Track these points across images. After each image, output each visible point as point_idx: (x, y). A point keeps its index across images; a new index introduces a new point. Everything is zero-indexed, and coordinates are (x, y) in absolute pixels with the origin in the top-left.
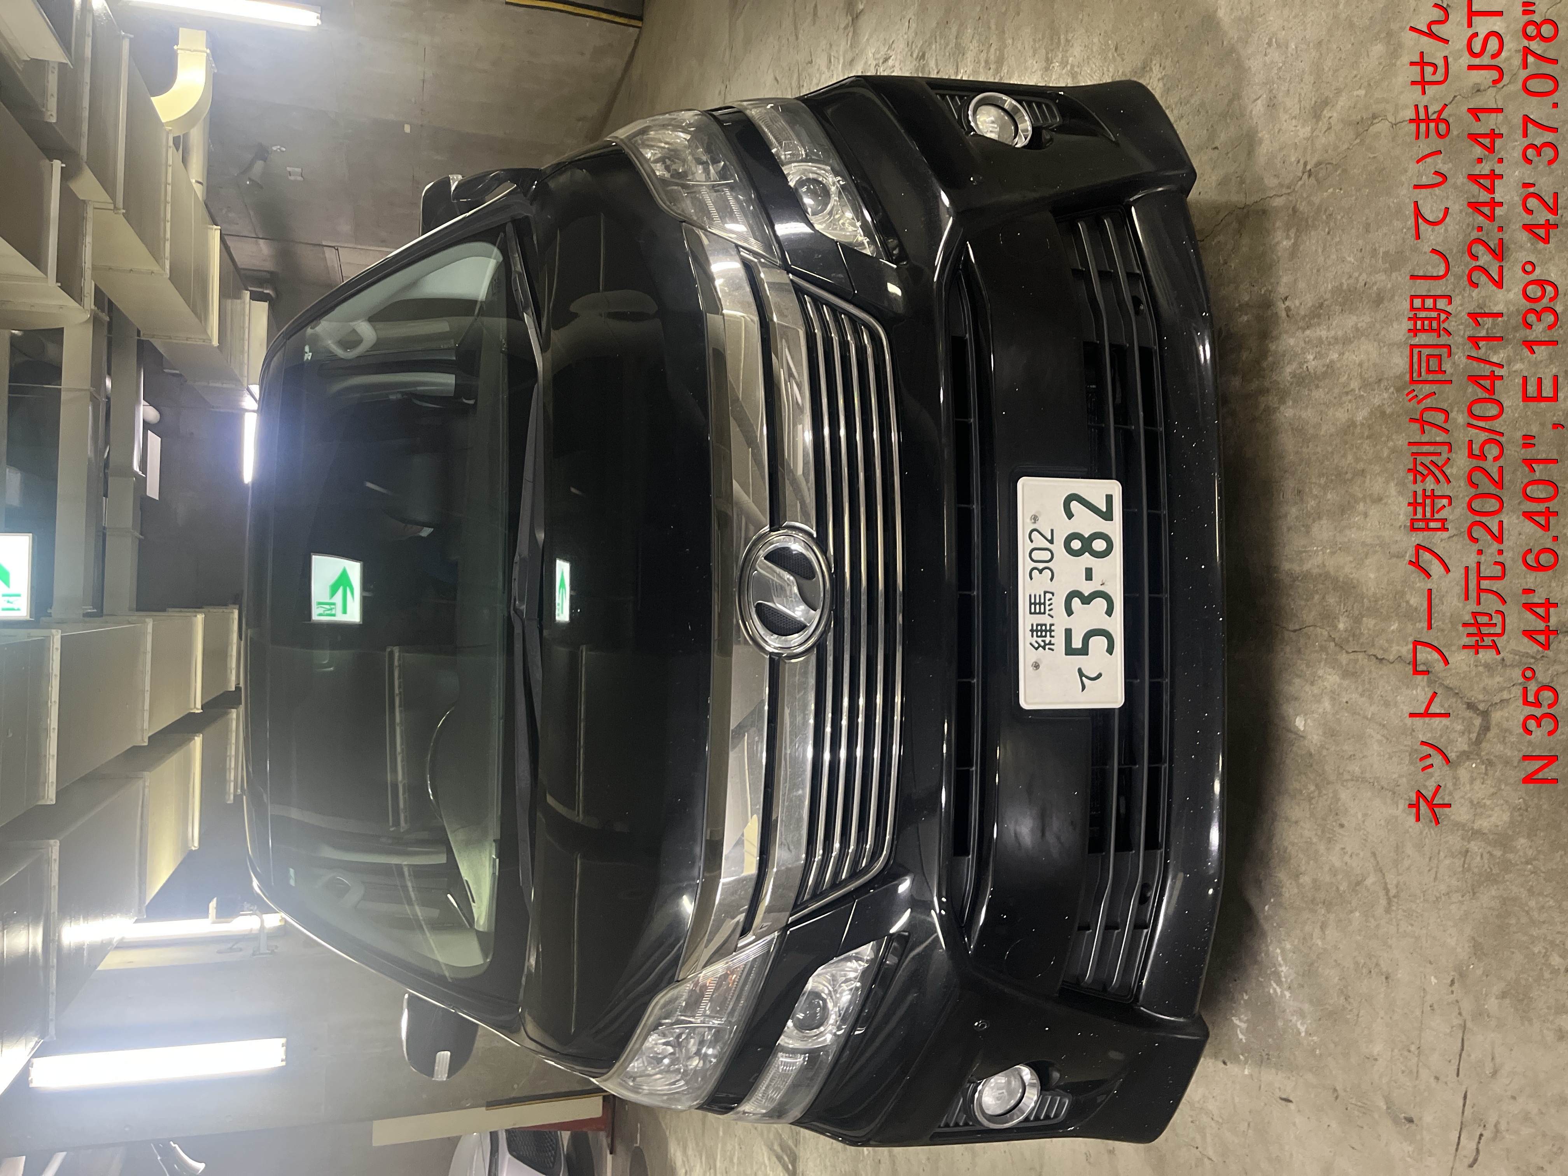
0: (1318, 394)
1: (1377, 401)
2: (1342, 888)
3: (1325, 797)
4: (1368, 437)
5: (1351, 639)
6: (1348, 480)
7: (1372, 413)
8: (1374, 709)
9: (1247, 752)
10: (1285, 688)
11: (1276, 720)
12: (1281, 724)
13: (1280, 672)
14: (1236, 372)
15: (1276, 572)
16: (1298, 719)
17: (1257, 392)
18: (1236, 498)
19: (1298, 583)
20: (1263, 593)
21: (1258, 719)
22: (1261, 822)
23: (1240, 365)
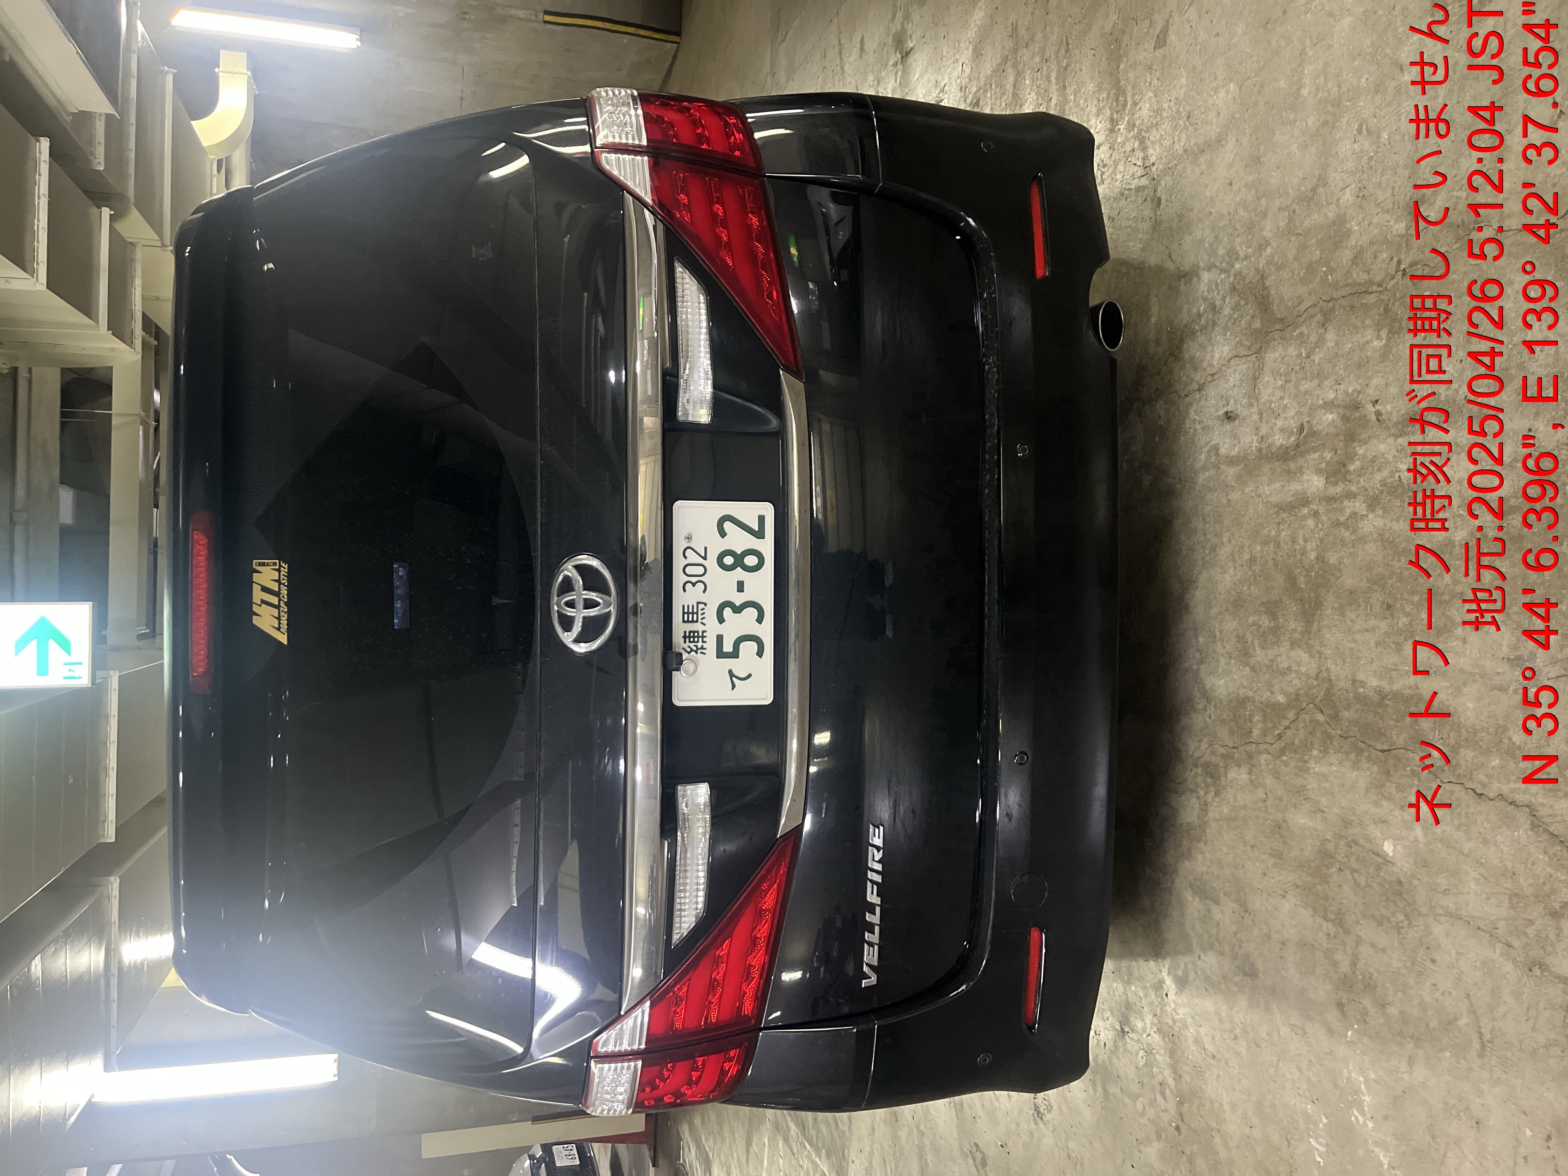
2: (1431, 1025)
3: (1416, 928)
9: (1328, 868)
10: (1373, 810)
11: (1362, 841)
12: (1368, 846)
13: (1367, 790)
14: (1319, 472)
15: (1362, 687)
16: (1386, 843)
17: (1342, 496)
18: (1318, 604)
19: (1387, 702)
20: (1348, 707)
21: (1341, 837)
22: (1344, 943)
23: (1323, 465)
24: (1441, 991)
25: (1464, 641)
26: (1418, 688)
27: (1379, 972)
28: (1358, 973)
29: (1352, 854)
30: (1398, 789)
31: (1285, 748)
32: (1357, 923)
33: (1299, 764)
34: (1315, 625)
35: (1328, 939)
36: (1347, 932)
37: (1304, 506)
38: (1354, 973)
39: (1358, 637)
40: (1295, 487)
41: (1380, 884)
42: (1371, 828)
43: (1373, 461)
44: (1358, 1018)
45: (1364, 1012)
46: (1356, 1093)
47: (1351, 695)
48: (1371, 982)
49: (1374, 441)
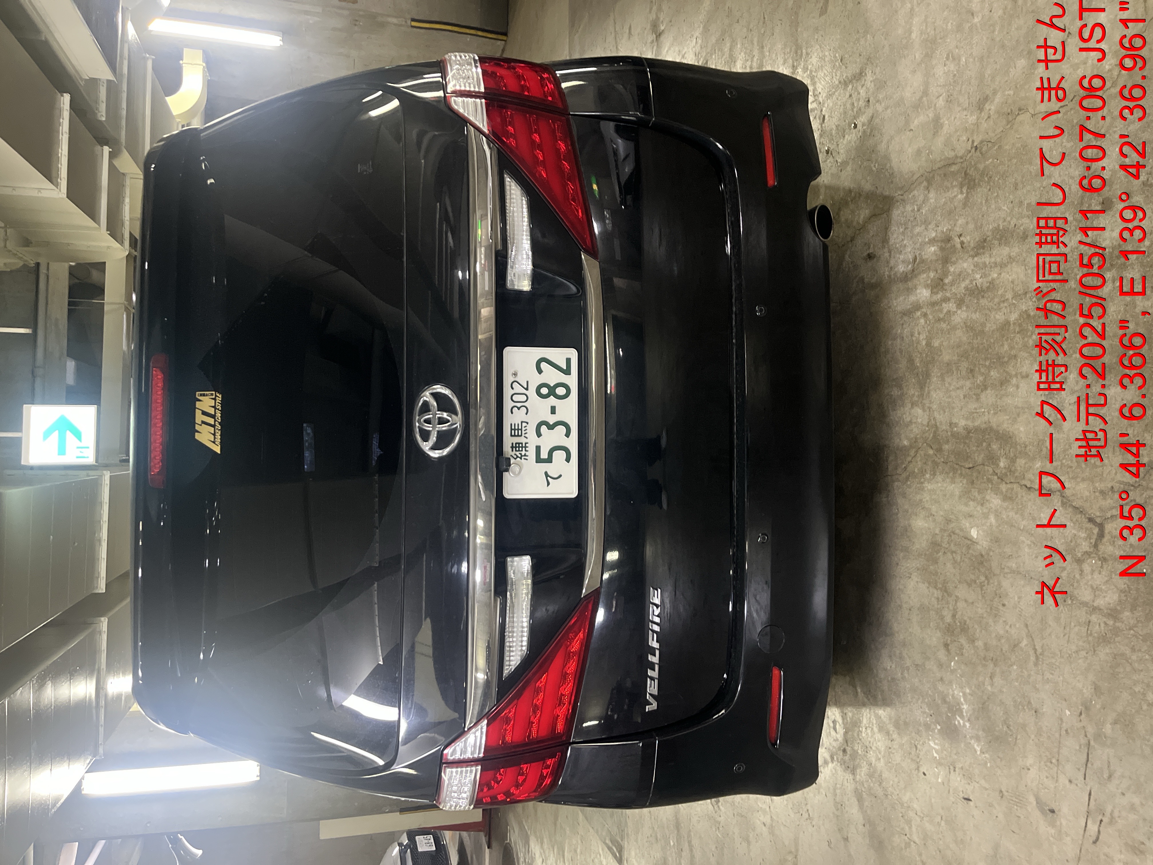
0: (983, 302)
1: (1024, 308)
2: (1004, 649)
3: (992, 585)
4: (1018, 332)
5: (1008, 474)
6: (1005, 362)
7: (1020, 315)
8: (1024, 523)
9: (937, 553)
10: (964, 509)
11: (957, 531)
12: (961, 534)
13: (960, 497)
14: (926, 286)
15: (956, 427)
16: (972, 530)
17: (941, 300)
18: (927, 375)
19: (971, 435)
20: (948, 442)
21: (945, 531)
22: (948, 603)
23: (929, 282)
24: (1009, 624)
25: (1018, 387)
26: (990, 422)
27: (970, 618)
28: (957, 622)
29: (952, 541)
30: (979, 493)
31: (909, 475)
32: (956, 587)
33: (918, 485)
34: (927, 389)
35: (938, 602)
36: (950, 595)
37: (918, 310)
38: (955, 622)
39: (953, 394)
40: (912, 298)
41: (970, 558)
42: (963, 522)
43: (960, 275)
44: (958, 652)
45: (961, 648)
46: (958, 704)
47: (949, 433)
48: (966, 626)
49: (960, 261)
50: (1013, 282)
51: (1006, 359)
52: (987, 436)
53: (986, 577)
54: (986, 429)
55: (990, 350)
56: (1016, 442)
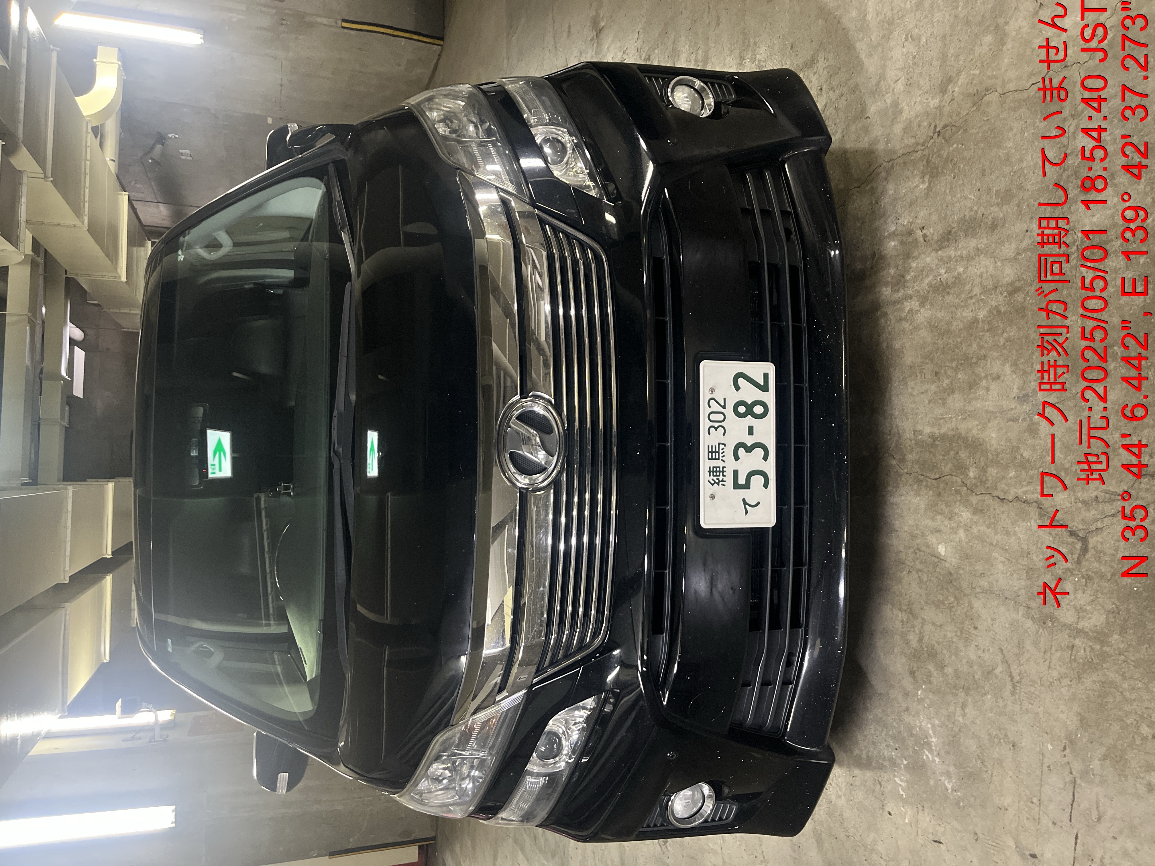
0: (949, 299)
1: (994, 304)
2: (976, 677)
3: (962, 606)
4: (988, 331)
5: (978, 484)
6: (974, 363)
7: (990, 312)
8: (998, 537)
9: (901, 572)
10: (930, 523)
11: (923, 548)
12: (927, 550)
13: (926, 511)
14: (887, 284)
15: (920, 435)
16: (940, 546)
17: (902, 298)
18: (888, 380)
20: (911, 451)
21: (910, 547)
22: (913, 626)
23: (888, 278)
24: (982, 649)
25: (988, 389)
26: (957, 429)
27: (938, 643)
28: (924, 646)
29: (917, 559)
30: (947, 506)
31: (868, 488)
32: (922, 609)
33: (880, 499)
34: (887, 394)
35: (903, 625)
36: (915, 617)
37: (876, 309)
38: (921, 647)
39: (916, 399)
40: (871, 297)
41: (937, 577)
42: (929, 538)
43: (922, 271)
44: (925, 680)
45: (929, 675)
46: (926, 737)
47: (913, 442)
48: (933, 652)
49: (923, 256)
50: (981, 276)
51: (974, 360)
52: (954, 445)
53: (956, 597)
54: (954, 436)
55: (957, 351)
56: (987, 449)
